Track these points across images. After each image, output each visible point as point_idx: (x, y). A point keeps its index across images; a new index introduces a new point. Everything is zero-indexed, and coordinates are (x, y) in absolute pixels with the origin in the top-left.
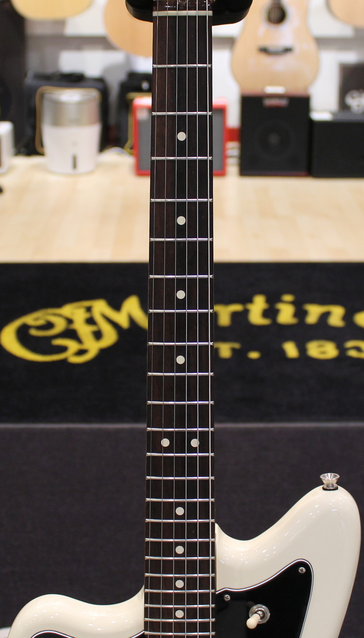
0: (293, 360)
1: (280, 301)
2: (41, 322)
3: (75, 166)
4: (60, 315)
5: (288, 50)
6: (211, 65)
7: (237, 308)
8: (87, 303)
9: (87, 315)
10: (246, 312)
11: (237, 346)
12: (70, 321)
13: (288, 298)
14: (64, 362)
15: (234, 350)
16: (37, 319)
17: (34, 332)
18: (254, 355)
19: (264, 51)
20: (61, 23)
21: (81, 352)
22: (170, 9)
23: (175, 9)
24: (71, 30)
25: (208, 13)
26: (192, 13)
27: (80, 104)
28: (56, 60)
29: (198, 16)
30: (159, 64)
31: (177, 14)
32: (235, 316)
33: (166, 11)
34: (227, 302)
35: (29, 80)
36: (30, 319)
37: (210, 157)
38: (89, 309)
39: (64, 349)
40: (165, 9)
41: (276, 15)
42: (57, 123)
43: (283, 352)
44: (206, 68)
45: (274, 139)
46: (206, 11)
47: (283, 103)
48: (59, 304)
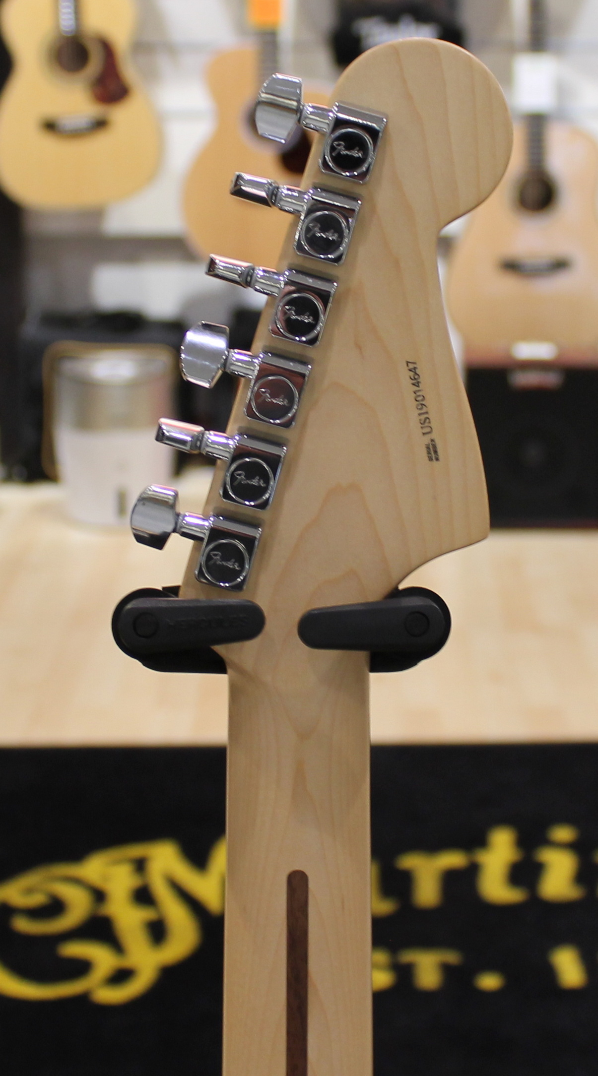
0: (573, 993)
1: (546, 842)
2: (37, 899)
3: (121, 510)
4: (77, 881)
5: (559, 265)
7: (453, 859)
8: (136, 851)
9: (136, 881)
10: (472, 872)
11: (452, 957)
12: (99, 896)
13: (563, 833)
14: (83, 999)
15: (447, 969)
16: (29, 891)
17: (21, 925)
18: (489, 982)
19: (512, 266)
20: (97, 214)
21: (121, 976)
27: (133, 385)
28: (85, 282)
32: (449, 880)
34: (433, 847)
35: (31, 330)
36: (14, 893)
38: (140, 865)
39: (82, 968)
41: (534, 193)
43: (550, 973)
45: (533, 453)
47: (551, 380)
48: (77, 855)
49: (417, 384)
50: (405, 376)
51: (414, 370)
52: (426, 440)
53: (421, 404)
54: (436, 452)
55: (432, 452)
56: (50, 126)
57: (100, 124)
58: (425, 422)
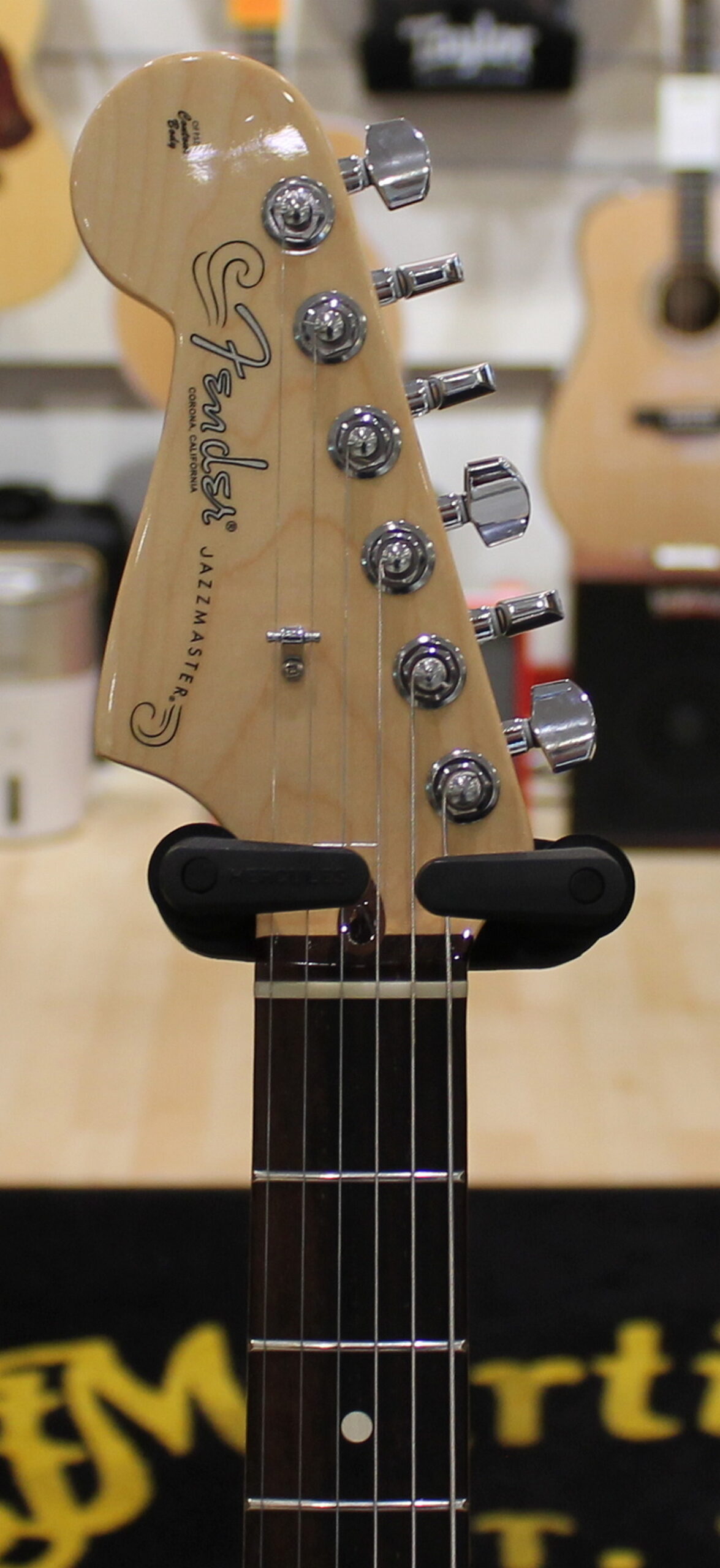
1: (710, 1343)
6: (461, 1173)
9: (49, 1402)
19: (652, 421)
22: (317, 974)
23: (331, 975)
25: (452, 989)
26: (396, 989)
29: (417, 1000)
30: (275, 1168)
31: (341, 991)
33: (303, 983)
37: (459, 1502)
40: (298, 975)
44: (442, 1185)
46: (442, 983)
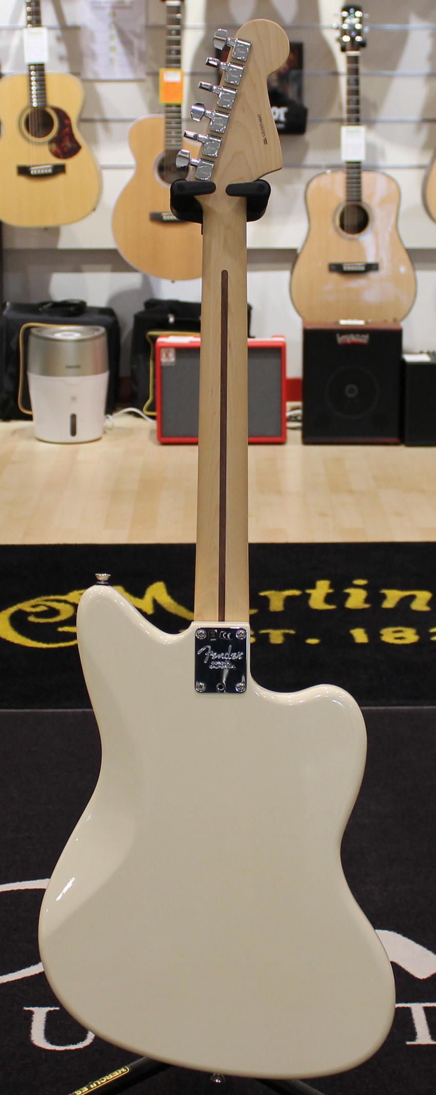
0: (362, 645)
1: (350, 585)
2: (41, 609)
3: (74, 432)
4: (66, 602)
5: (371, 268)
7: (293, 593)
10: (305, 597)
11: (291, 632)
13: (360, 582)
15: (286, 636)
16: (36, 605)
17: (32, 619)
18: (312, 640)
19: (337, 268)
20: (54, 232)
24: (64, 243)
28: (46, 284)
32: (288, 600)
34: (281, 588)
35: (8, 313)
36: (26, 606)
41: (351, 220)
42: (48, 370)
43: (349, 638)
45: (351, 391)
47: (363, 339)
48: (64, 592)
49: (261, 121)
50: (258, 119)
51: (260, 117)
52: (264, 138)
53: (262, 127)
54: (266, 141)
55: (265, 141)
56: (24, 171)
57: (59, 170)
58: (263, 133)
